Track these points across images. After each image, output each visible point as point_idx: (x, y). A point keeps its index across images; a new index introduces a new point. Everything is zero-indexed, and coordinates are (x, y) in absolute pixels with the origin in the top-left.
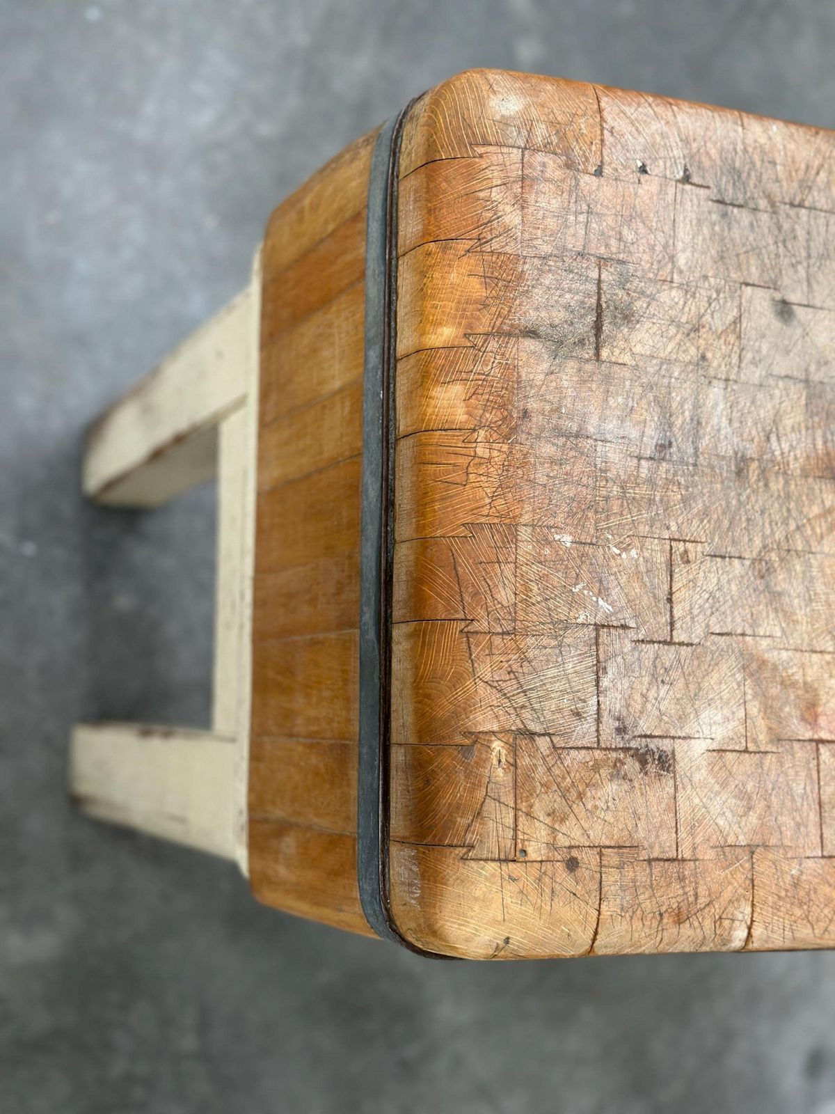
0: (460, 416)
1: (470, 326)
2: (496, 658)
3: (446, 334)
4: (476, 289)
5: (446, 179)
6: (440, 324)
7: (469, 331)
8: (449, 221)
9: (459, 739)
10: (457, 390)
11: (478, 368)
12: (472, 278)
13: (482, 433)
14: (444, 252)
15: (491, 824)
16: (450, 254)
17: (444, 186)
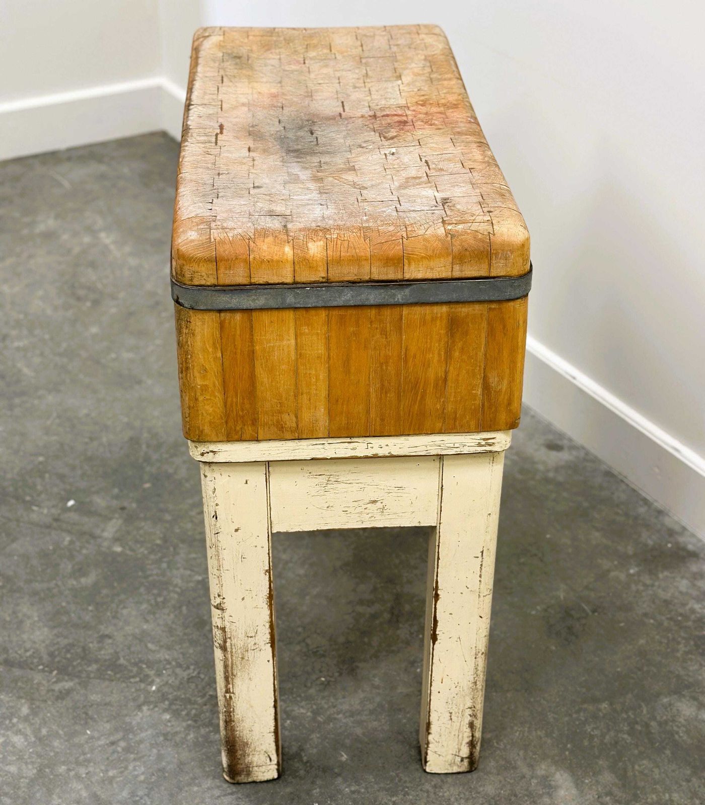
0: (321, 243)
1: (285, 241)
2: (416, 229)
3: (288, 250)
4: (270, 239)
5: (224, 251)
6: (284, 253)
7: (287, 242)
8: (241, 250)
9: (449, 239)
10: (310, 245)
11: (302, 238)
12: (265, 241)
13: (327, 236)
14: (255, 251)
15: (480, 228)
16: (255, 249)
17: (227, 252)
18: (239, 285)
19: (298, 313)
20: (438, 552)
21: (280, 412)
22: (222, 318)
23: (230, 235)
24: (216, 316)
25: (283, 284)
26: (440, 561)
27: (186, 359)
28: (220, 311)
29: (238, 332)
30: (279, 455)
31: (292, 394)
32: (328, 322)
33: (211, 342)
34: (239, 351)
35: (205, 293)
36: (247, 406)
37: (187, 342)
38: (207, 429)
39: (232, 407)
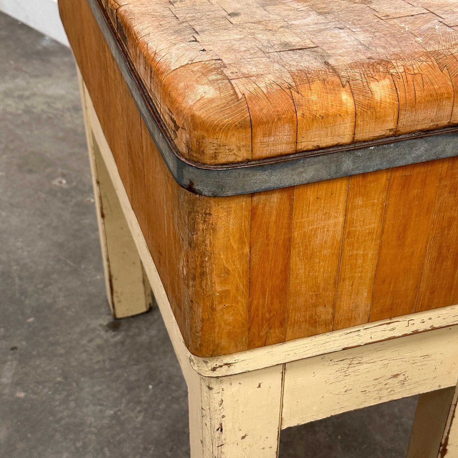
0: (387, 82)
1: (338, 86)
3: (345, 97)
4: (317, 86)
5: (261, 110)
6: (341, 103)
7: (341, 85)
10: (373, 86)
11: (359, 78)
12: (312, 88)
13: (391, 71)
14: (302, 105)
16: (302, 102)
17: (265, 111)
18: (281, 155)
19: (353, 181)
20: (454, 411)
21: (315, 306)
22: (254, 204)
23: (262, 85)
24: (246, 202)
25: (337, 145)
26: (454, 419)
27: (202, 262)
28: (252, 194)
29: (273, 218)
30: (306, 352)
31: (332, 282)
32: (388, 188)
33: (237, 237)
34: (272, 241)
35: (235, 173)
36: (276, 306)
37: (204, 241)
38: (224, 342)
39: (258, 310)
